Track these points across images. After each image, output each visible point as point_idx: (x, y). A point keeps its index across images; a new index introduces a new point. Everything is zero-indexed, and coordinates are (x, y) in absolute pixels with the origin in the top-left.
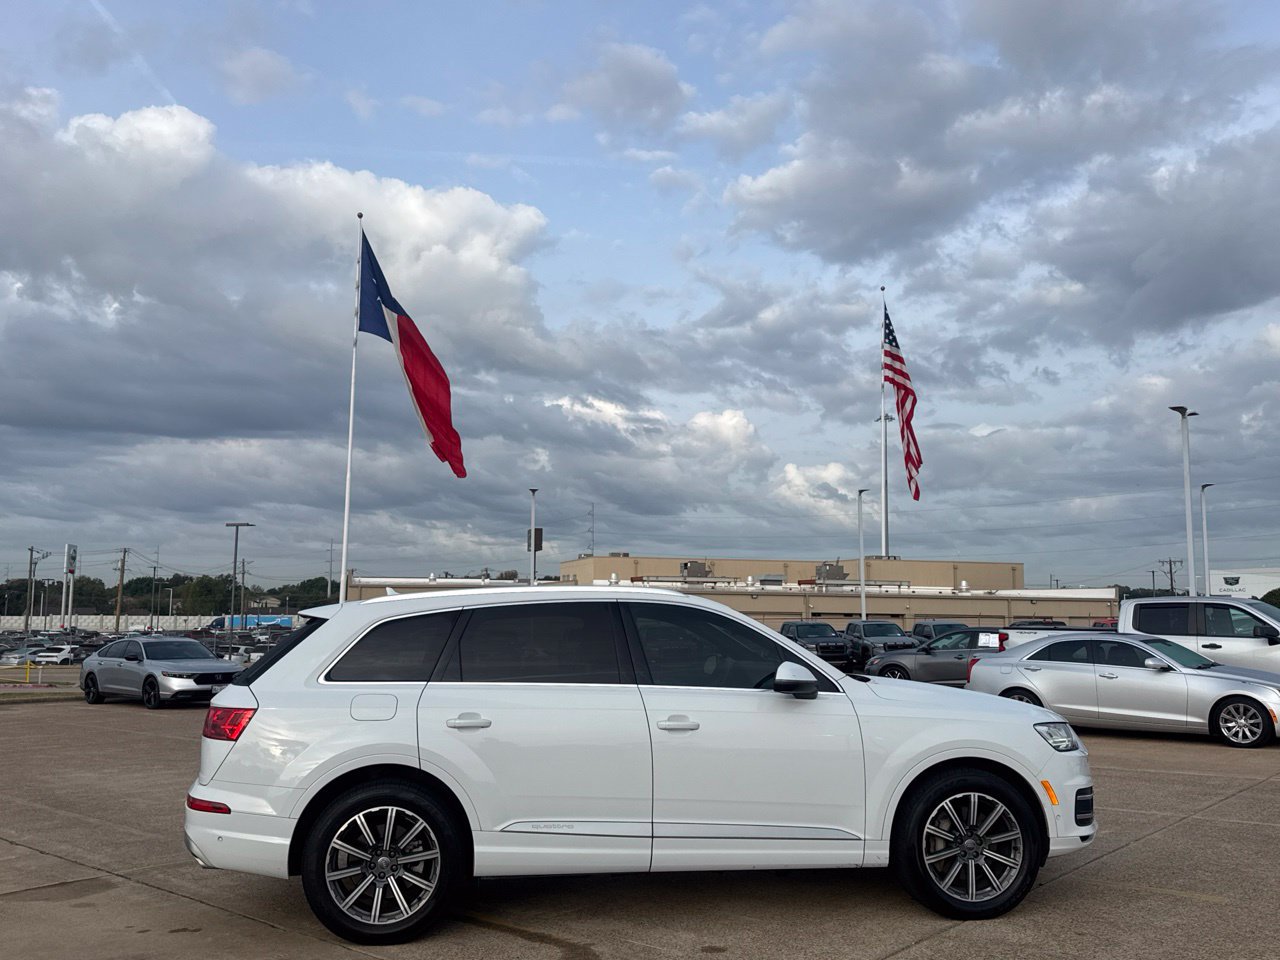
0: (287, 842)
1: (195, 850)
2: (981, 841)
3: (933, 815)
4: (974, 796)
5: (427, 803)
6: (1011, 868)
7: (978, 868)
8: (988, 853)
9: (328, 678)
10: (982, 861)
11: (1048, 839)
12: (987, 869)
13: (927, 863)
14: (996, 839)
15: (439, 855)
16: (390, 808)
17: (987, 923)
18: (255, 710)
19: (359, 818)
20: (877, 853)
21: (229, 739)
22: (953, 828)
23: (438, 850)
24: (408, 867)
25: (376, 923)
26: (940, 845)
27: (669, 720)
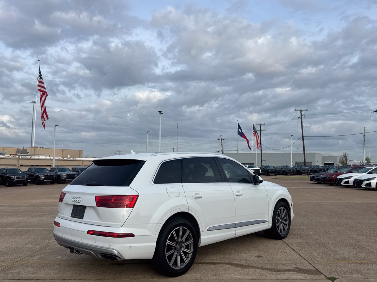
0: (155, 244)
2: (282, 219)
3: (277, 213)
4: (282, 208)
6: (287, 225)
8: (284, 222)
9: (154, 182)
10: (283, 224)
12: (284, 226)
13: (277, 226)
14: (285, 218)
16: (181, 227)
18: (138, 196)
19: (174, 232)
20: (270, 225)
22: (279, 216)
23: (192, 240)
24: (185, 247)
27: (237, 192)
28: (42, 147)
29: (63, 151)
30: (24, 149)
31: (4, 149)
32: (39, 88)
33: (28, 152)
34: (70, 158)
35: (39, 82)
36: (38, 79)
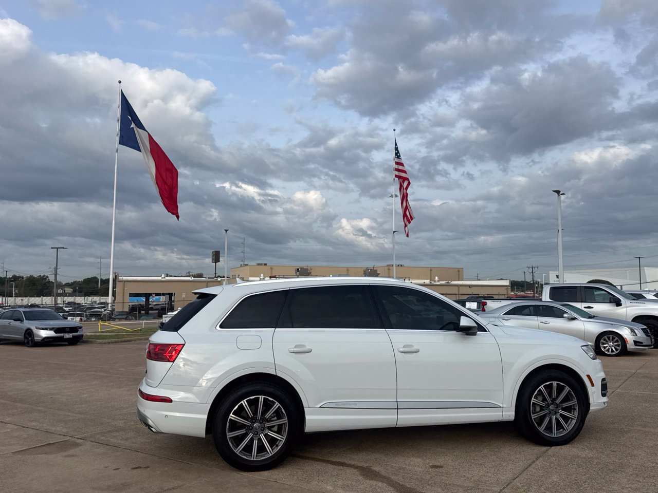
0: (205, 417)
1: (150, 423)
2: (557, 406)
3: (535, 393)
4: (555, 383)
5: (280, 393)
6: (572, 419)
7: (557, 419)
8: (561, 412)
9: (221, 326)
10: (558, 416)
11: (590, 404)
12: (561, 420)
13: (533, 418)
14: (565, 405)
15: (287, 421)
16: (260, 397)
17: (563, 447)
18: (184, 345)
19: (244, 402)
20: (508, 413)
21: (169, 361)
22: (544, 400)
23: (286, 419)
24: (270, 428)
25: (255, 459)
26: (538, 409)
27: (404, 347)
28: (401, 265)
29: (431, 270)
30: (375, 269)
31: (348, 270)
32: (397, 173)
33: (378, 273)
34: (438, 281)
35: (397, 163)
36: (396, 159)
